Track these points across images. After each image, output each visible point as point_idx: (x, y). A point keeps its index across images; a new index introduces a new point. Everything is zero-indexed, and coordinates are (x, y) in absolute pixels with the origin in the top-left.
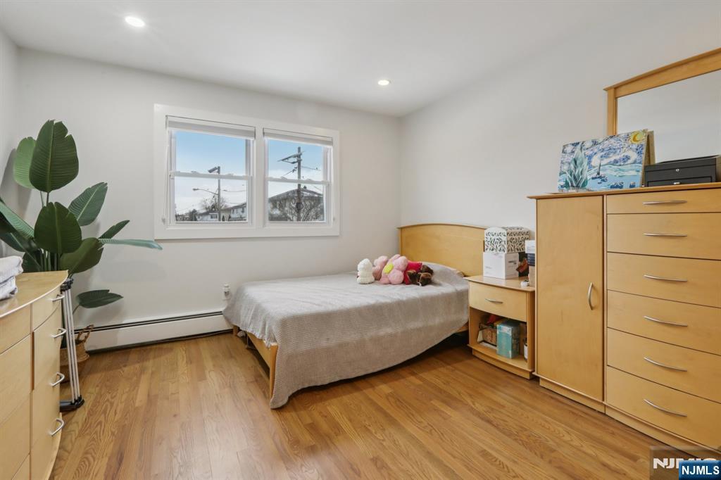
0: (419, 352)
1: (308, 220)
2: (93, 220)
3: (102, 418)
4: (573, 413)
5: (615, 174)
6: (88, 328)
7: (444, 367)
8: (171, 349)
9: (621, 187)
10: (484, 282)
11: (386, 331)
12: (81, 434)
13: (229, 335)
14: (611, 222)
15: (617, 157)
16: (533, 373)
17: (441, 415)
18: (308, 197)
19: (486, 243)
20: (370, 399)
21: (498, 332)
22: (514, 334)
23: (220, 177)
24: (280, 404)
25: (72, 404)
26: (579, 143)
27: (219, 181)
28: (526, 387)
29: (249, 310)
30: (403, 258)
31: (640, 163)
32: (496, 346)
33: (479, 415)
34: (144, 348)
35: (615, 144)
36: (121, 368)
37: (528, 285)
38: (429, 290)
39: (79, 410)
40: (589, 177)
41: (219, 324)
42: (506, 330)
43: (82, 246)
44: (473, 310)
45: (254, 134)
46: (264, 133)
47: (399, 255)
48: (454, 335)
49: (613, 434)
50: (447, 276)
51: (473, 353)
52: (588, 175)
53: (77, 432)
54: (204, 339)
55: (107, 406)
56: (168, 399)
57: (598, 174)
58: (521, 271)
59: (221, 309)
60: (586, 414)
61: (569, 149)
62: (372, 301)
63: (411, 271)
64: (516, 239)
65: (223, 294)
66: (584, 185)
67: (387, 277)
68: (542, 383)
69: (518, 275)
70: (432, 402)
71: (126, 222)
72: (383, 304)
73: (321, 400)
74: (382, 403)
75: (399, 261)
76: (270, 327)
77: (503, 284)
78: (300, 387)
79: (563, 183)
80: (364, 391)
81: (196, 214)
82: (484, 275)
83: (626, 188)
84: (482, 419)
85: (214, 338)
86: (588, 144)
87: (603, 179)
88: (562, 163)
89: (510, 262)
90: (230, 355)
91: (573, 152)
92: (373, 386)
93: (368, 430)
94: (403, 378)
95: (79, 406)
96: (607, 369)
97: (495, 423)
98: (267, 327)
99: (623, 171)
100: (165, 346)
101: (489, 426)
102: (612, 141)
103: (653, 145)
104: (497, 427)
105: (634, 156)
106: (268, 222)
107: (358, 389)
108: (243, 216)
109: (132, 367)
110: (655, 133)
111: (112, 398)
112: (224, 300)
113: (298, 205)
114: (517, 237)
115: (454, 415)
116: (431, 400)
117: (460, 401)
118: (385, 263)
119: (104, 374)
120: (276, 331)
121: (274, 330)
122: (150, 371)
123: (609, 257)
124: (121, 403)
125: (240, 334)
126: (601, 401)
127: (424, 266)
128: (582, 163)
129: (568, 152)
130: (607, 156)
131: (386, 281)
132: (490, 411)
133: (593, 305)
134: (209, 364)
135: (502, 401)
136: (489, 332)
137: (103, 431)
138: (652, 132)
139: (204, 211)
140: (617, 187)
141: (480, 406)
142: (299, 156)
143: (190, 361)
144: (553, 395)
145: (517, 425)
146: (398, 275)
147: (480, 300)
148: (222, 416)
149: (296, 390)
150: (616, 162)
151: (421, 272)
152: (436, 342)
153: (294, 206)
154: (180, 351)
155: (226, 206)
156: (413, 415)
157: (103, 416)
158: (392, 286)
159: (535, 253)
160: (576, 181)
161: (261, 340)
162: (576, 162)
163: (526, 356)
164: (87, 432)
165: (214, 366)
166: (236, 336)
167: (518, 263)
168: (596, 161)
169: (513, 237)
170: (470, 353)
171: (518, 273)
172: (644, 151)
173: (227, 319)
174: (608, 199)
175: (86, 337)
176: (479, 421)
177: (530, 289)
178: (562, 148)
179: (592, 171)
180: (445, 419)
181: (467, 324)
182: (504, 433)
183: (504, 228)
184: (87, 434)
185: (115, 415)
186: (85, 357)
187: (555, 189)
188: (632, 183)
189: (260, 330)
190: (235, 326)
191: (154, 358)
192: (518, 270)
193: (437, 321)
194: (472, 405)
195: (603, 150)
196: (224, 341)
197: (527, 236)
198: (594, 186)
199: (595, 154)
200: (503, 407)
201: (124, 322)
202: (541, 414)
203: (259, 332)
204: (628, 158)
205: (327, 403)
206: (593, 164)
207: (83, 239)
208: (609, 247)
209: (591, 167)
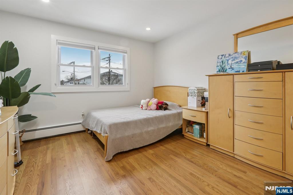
0: (164, 137)
1: (113, 84)
2: (25, 84)
3: (32, 169)
4: (223, 157)
5: (237, 67)
6: (22, 131)
7: (173, 142)
8: (59, 139)
9: (239, 72)
10: (188, 108)
11: (151, 129)
12: (24, 176)
13: (84, 133)
14: (236, 85)
15: (238, 61)
16: (208, 143)
17: (173, 160)
18: (113, 75)
19: (189, 93)
20: (145, 156)
21: (194, 128)
22: (200, 128)
23: (74, 66)
24: (109, 159)
25: (18, 163)
26: (223, 55)
27: (74, 68)
28: (205, 148)
29: (94, 121)
30: (156, 100)
31: (246, 63)
32: (193, 133)
33: (188, 160)
34: (47, 139)
35: (237, 56)
36: (37, 148)
37: (205, 109)
38: (167, 112)
39: (21, 166)
40: (227, 68)
41: (80, 128)
42: (197, 127)
43: (21, 95)
44: (184, 119)
45: (94, 49)
46: (99, 48)
47: (154, 98)
48: (177, 130)
49: (237, 164)
50: (173, 107)
51: (184, 137)
52: (227, 67)
53: (22, 175)
54: (73, 134)
55: (33, 164)
56: (61, 159)
57: (231, 67)
58: (202, 104)
59: (81, 122)
60: (228, 157)
61: (220, 57)
62: (145, 117)
63: (160, 105)
64: (201, 92)
65: (81, 115)
66: (226, 71)
67: (150, 107)
68: (211, 147)
69: (201, 106)
70: (170, 156)
71: (40, 85)
72: (149, 118)
73: (126, 157)
74: (150, 157)
75: (155, 101)
76: (104, 128)
77: (196, 109)
78: (117, 152)
79: (218, 70)
80: (143, 153)
81: (63, 82)
82: (188, 106)
83: (241, 72)
84: (189, 161)
85: (78, 134)
86: (227, 56)
87: (233, 69)
88: (218, 62)
89: (198, 101)
90: (86, 141)
91: (222, 58)
92: (146, 151)
93: (146, 168)
94: (158, 147)
95: (21, 164)
96: (235, 140)
97: (194, 162)
98: (103, 128)
99: (240, 66)
100: (56, 138)
101: (192, 164)
102: (236, 54)
103: (250, 56)
104: (195, 164)
105: (244, 60)
106: (100, 85)
107: (140, 152)
108: (85, 83)
109: (43, 147)
110: (251, 52)
111: (35, 160)
112: (82, 118)
113: (109, 78)
114: (201, 91)
115: (179, 160)
116: (169, 155)
117: (180, 155)
118: (149, 101)
119: (30, 151)
120: (107, 130)
121: (106, 129)
122: (51, 148)
123: (236, 98)
124: (40, 162)
125: (89, 132)
126: (233, 152)
127: (164, 103)
128: (225, 63)
129: (220, 58)
130: (234, 60)
131: (150, 109)
132: (192, 158)
133: (230, 116)
134: (77, 145)
135: (197, 154)
136: (190, 128)
137: (34, 174)
138: (250, 51)
139: (67, 81)
140: (238, 72)
141: (188, 157)
142: (109, 58)
143: (68, 144)
144: (215, 151)
145: (202, 163)
146: (155, 106)
147: (187, 115)
148: (85, 165)
149: (115, 153)
150: (237, 62)
151: (164, 105)
152: (170, 133)
153: (107, 78)
154: (63, 140)
155: (77, 79)
156: (163, 161)
157: (32, 168)
158: (152, 111)
159: (208, 97)
160: (223, 70)
161: (100, 134)
162: (223, 62)
163: (205, 136)
164: (27, 174)
165: (79, 145)
166: (87, 133)
167: (201, 101)
168: (230, 62)
169: (199, 91)
170: (183, 136)
171: (201, 105)
172: (247, 58)
173: (83, 126)
174: (235, 76)
175: (22, 135)
176: (188, 162)
177: (206, 111)
178: (217, 57)
179: (229, 65)
180: (175, 162)
181: (182, 125)
182: (198, 166)
183: (196, 87)
184: (26, 176)
185: (38, 167)
186: (22, 143)
187: (215, 72)
188: (243, 70)
189: (100, 129)
190: (87, 129)
191: (52, 143)
192: (201, 103)
193: (170, 124)
194: (185, 156)
195: (233, 58)
196: (82, 135)
197: (204, 91)
198: (229, 71)
199: (230, 59)
200: (197, 156)
201: (38, 128)
202: (211, 158)
203: (99, 130)
204: (242, 61)
205: (128, 158)
206: (229, 63)
207: (21, 92)
208: (236, 94)
209: (228, 64)
